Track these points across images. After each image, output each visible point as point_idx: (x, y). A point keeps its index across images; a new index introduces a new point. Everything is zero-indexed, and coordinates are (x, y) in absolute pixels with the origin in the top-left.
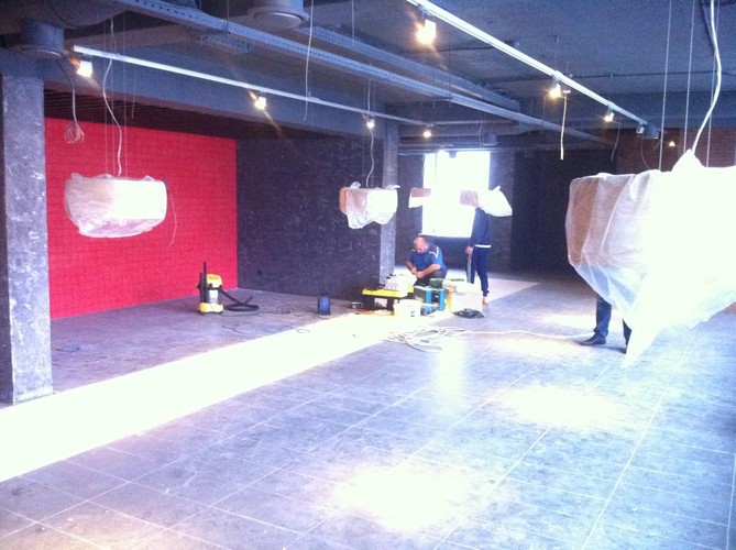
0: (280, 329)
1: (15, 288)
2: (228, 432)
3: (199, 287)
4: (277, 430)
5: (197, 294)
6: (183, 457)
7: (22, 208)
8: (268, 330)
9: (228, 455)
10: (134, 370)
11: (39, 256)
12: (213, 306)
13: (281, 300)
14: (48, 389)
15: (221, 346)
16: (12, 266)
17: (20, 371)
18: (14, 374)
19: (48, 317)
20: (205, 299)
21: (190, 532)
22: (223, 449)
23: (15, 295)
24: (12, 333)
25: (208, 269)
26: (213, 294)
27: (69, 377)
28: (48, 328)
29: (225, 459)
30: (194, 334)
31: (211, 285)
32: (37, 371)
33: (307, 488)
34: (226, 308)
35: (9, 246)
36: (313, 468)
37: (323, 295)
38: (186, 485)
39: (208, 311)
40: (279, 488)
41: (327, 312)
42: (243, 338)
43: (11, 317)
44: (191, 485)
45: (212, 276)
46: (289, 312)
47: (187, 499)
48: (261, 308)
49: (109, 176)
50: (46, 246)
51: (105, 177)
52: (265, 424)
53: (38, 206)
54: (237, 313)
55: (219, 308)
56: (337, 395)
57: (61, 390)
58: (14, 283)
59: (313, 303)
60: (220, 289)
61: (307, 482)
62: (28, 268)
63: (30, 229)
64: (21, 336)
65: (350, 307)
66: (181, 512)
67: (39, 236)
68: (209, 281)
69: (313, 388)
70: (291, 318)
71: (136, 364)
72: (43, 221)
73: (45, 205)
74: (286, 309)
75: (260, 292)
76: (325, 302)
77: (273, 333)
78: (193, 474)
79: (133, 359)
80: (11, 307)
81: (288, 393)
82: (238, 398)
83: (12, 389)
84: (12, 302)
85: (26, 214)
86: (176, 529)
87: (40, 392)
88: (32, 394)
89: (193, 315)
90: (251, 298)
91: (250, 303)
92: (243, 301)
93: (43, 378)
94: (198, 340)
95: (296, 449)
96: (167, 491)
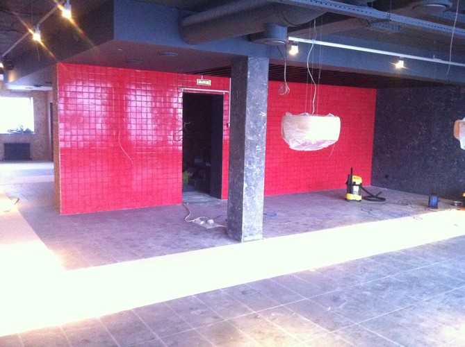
0: (401, 215)
1: (247, 177)
2: (368, 278)
3: (347, 183)
4: (401, 283)
5: (345, 188)
6: (339, 289)
7: (253, 132)
8: (392, 215)
9: (368, 293)
10: (307, 231)
11: (260, 160)
12: (355, 196)
13: (401, 195)
14: (260, 236)
15: (361, 222)
16: (247, 165)
17: (246, 224)
18: (243, 225)
19: (263, 195)
20: (351, 191)
21: (344, 337)
22: (364, 288)
23: (247, 181)
24: (244, 202)
25: (353, 173)
26: (356, 189)
27: (271, 230)
28: (263, 201)
29: (365, 295)
30: (343, 213)
31: (355, 182)
32: (255, 225)
33: (423, 325)
34: (364, 198)
35: (245, 154)
36: (427, 313)
37: (433, 194)
38: (341, 307)
39: (351, 199)
40: (403, 321)
41: (435, 207)
42: (375, 219)
43: (244, 193)
44: (344, 308)
45: (355, 176)
46: (407, 204)
47: (342, 317)
48: (387, 200)
49: (307, 114)
50: (264, 154)
51: (305, 115)
52: (392, 278)
53: (262, 131)
54: (370, 202)
55: (359, 198)
56: (444, 266)
57: (266, 237)
58: (247, 174)
59: (425, 199)
60: (360, 186)
61: (422, 321)
62: (255, 167)
63: (257, 144)
64: (248, 205)
65: (453, 204)
66: (338, 323)
67: (261, 148)
68: (354, 180)
69: (425, 258)
70: (409, 208)
71: (308, 228)
72: (264, 140)
73: (265, 131)
74: (405, 202)
75: (386, 189)
76: (434, 200)
77: (396, 217)
78: (345, 301)
79: (306, 225)
80: (244, 188)
81: (408, 259)
82: (373, 258)
83: (241, 234)
84: (245, 185)
85: (255, 136)
86: (336, 333)
87: (255, 237)
88: (251, 238)
89: (342, 201)
90: (380, 193)
91: (380, 196)
92: (375, 195)
93: (258, 230)
94: (345, 217)
95: (414, 298)
96: (329, 309)
